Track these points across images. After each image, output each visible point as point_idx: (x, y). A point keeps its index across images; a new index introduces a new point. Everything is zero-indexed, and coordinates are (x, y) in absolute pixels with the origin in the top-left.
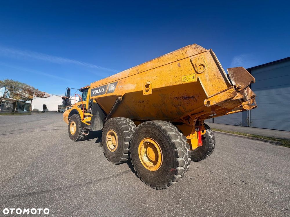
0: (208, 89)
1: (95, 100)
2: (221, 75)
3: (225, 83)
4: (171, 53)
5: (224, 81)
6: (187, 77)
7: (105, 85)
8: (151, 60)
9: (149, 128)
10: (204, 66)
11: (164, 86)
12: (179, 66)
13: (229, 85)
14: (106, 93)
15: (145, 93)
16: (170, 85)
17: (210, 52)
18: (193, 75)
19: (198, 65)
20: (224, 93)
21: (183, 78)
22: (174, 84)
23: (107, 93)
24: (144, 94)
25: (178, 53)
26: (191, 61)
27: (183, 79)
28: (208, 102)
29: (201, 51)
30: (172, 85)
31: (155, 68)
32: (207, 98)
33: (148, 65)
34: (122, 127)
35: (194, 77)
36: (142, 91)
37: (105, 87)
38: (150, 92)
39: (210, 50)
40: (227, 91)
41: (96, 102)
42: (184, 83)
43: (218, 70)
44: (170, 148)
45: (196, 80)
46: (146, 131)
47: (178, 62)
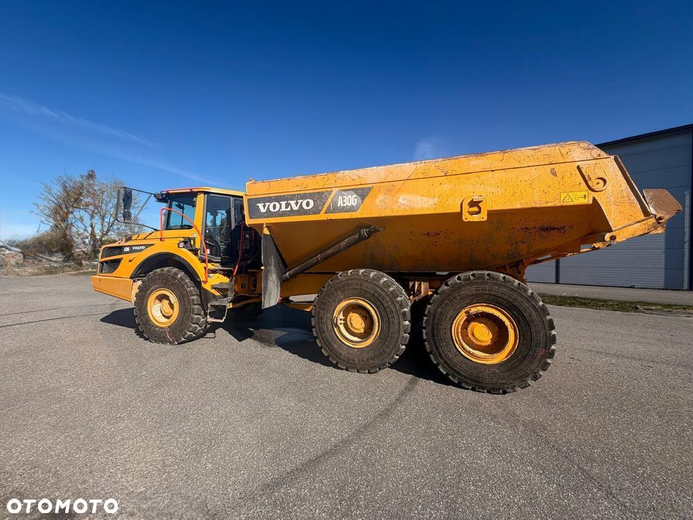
0: (613, 216)
1: (267, 227)
2: (633, 197)
3: (640, 210)
4: (534, 147)
5: (639, 207)
6: (571, 194)
7: (319, 191)
8: (480, 153)
9: (483, 284)
10: (605, 182)
11: (519, 206)
12: (554, 174)
13: (646, 213)
14: (323, 211)
15: (467, 217)
16: (534, 206)
17: (616, 159)
18: (583, 193)
19: (593, 178)
20: (639, 224)
21: (563, 195)
22: (544, 205)
23: (326, 212)
24: (464, 219)
25: (550, 151)
26: (578, 168)
27: (562, 198)
28: (613, 238)
29: (599, 155)
30: (538, 206)
31: (493, 171)
32: (610, 230)
33: (475, 163)
34: (391, 289)
35: (585, 196)
36: (460, 214)
37: (319, 197)
38: (483, 217)
39: (615, 157)
40: (644, 222)
41: (268, 233)
42: (565, 204)
43: (629, 190)
44: (537, 316)
45: (591, 202)
46: (474, 292)
47: (552, 166)
